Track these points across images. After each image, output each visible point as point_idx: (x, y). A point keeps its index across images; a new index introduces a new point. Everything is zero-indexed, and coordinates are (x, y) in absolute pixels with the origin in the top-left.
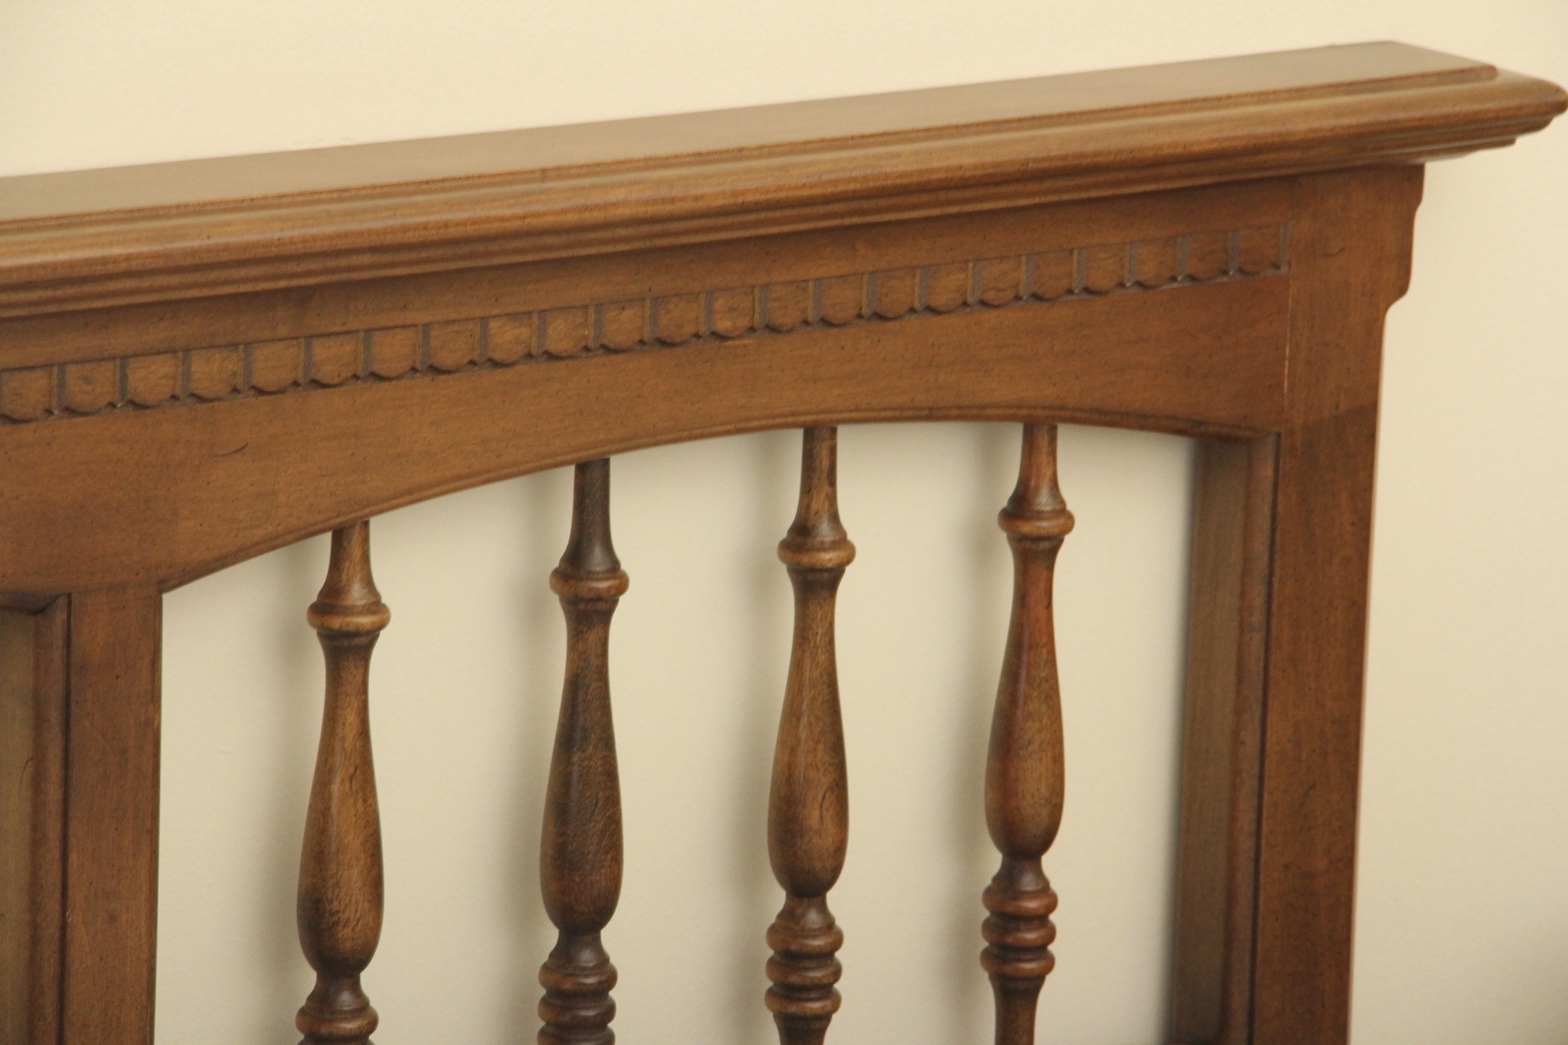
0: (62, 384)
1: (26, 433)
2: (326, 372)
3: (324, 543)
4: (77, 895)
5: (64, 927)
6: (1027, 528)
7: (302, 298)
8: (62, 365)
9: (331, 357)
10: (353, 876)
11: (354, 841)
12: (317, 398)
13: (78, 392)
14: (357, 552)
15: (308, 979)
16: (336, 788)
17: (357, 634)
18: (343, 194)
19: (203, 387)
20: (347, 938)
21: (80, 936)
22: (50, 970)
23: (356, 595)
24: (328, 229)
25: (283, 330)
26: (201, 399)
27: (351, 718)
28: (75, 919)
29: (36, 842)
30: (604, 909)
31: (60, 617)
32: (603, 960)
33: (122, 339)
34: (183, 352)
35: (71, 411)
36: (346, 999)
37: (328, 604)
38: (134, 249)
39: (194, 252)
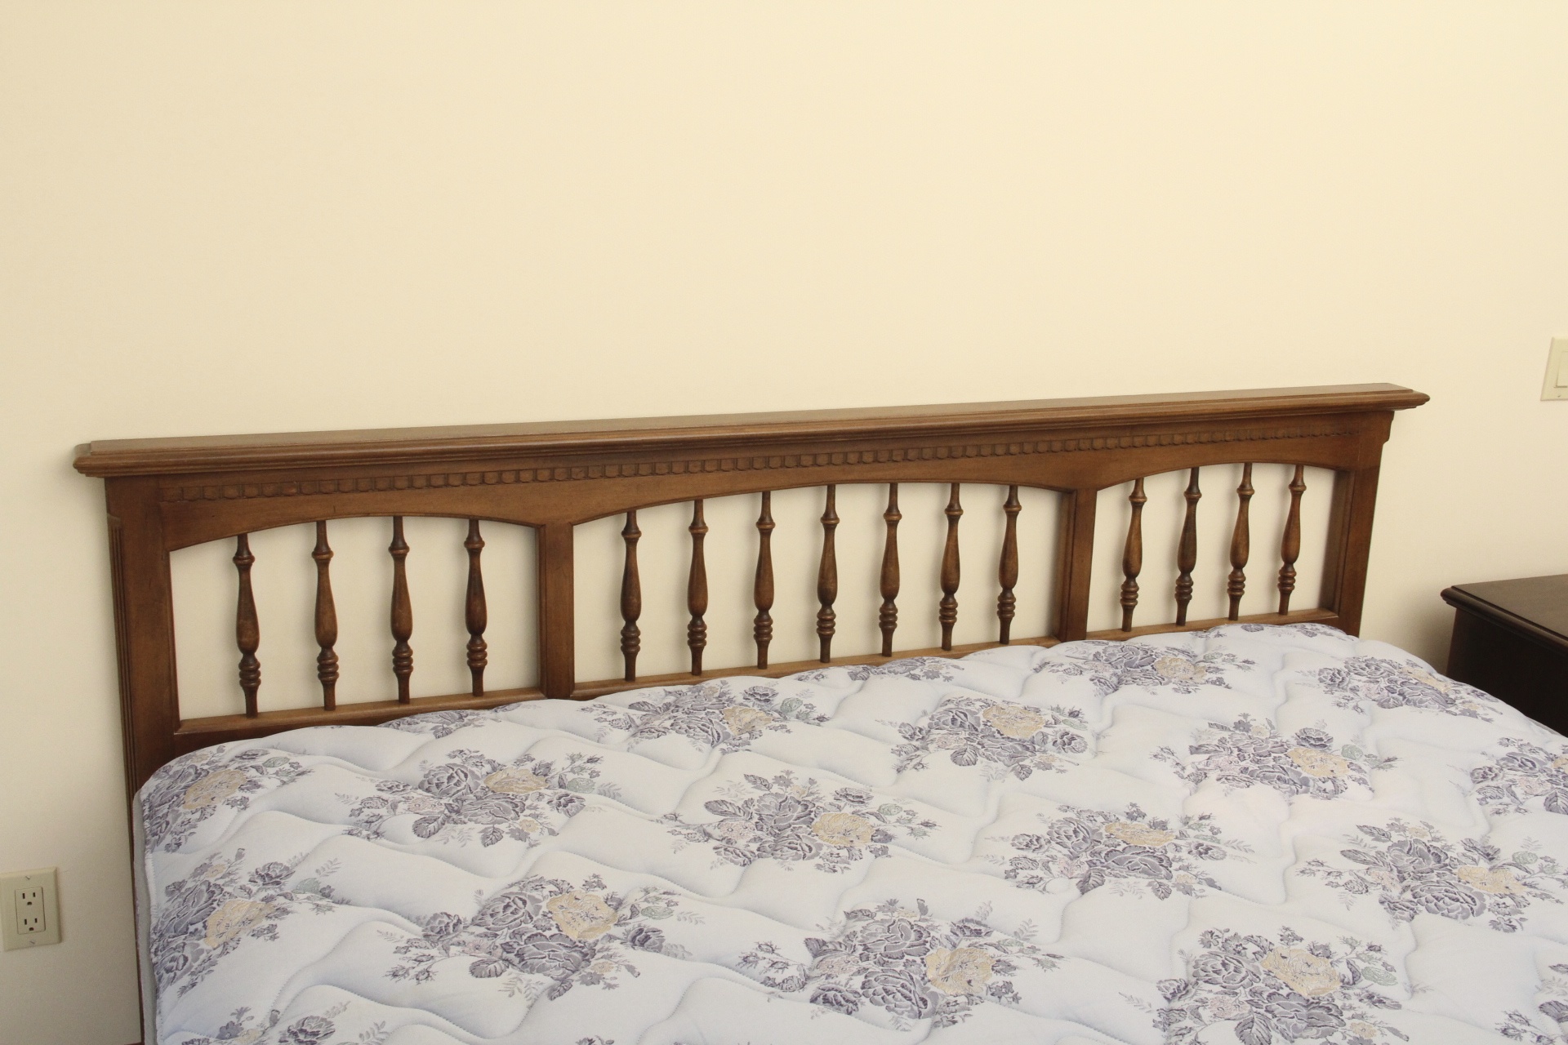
0: (1079, 444)
1: (1070, 454)
2: (1137, 444)
3: (1134, 482)
4: (1075, 556)
5: (1072, 563)
6: (1295, 489)
7: (1133, 427)
8: (1079, 440)
9: (1138, 441)
10: (1135, 557)
11: (1136, 549)
12: (1134, 450)
13: (1082, 446)
14: (1141, 484)
15: (1124, 578)
16: (1133, 537)
17: (1139, 503)
18: (1143, 405)
19: (1109, 446)
20: (1133, 570)
21: (1075, 565)
22: (1068, 571)
23: (1140, 494)
24: (1139, 412)
25: (1128, 434)
26: (1108, 448)
27: (1137, 522)
28: (1075, 561)
29: (1067, 544)
30: (1191, 568)
31: (1074, 495)
32: (1191, 579)
33: (1091, 435)
34: (1105, 438)
35: (1080, 450)
36: (1132, 583)
37: (1133, 496)
38: (1096, 414)
39: (1110, 416)
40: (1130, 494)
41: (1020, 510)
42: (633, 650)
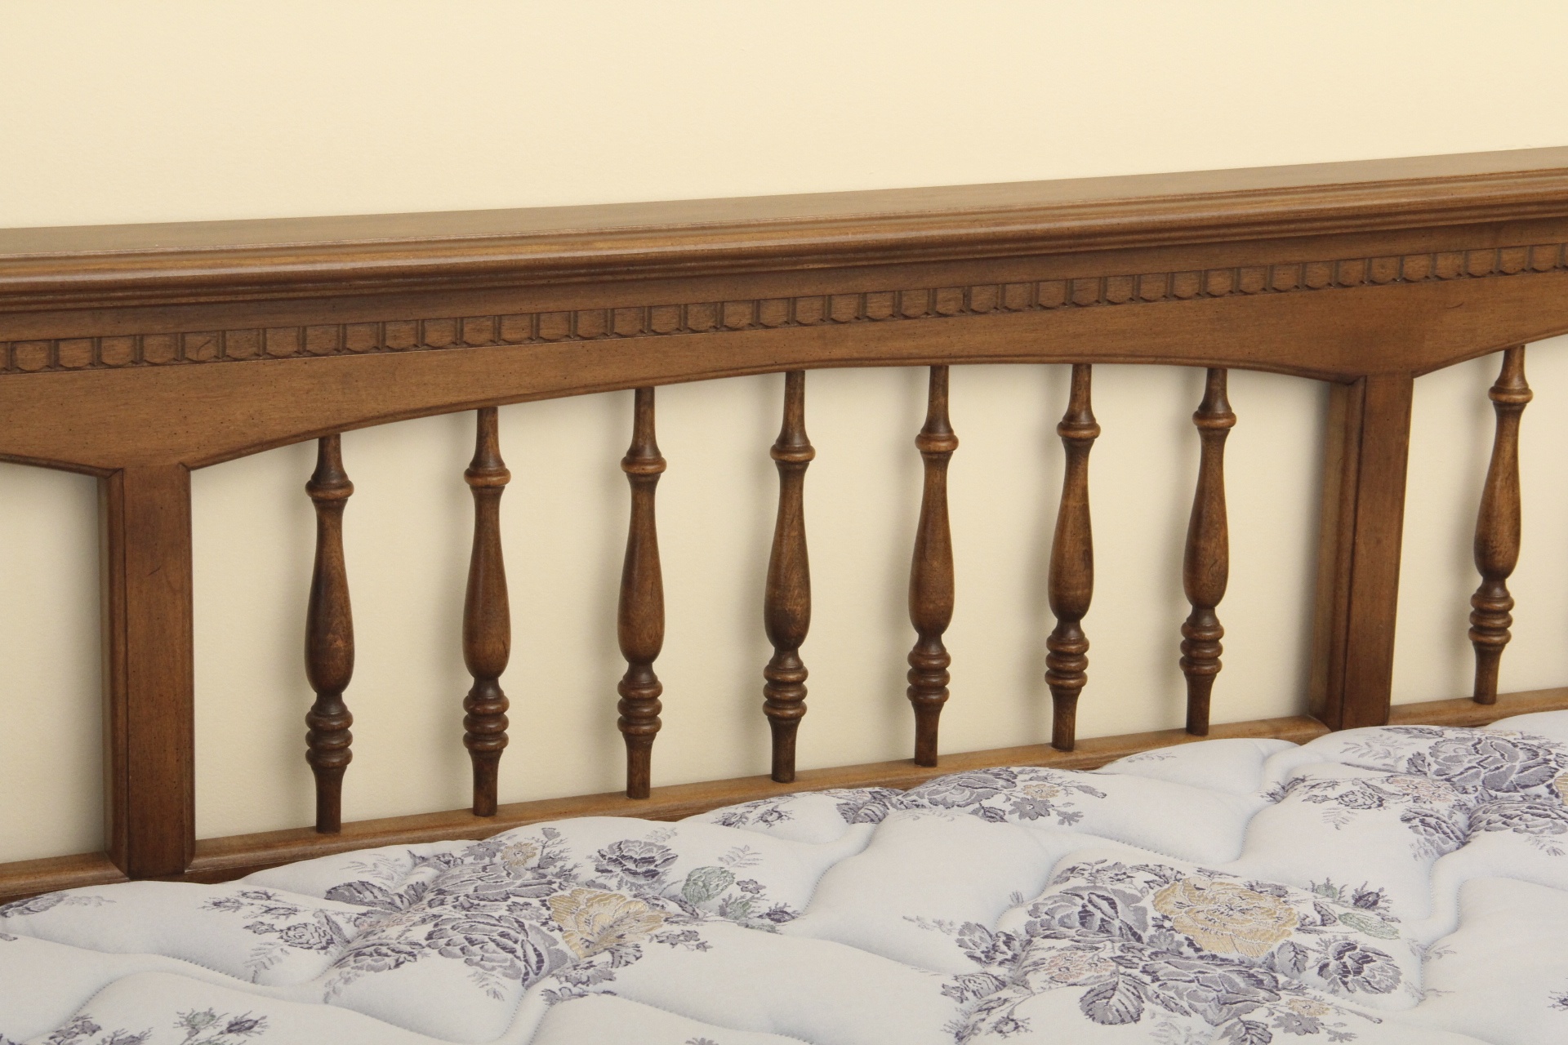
0: (1370, 268)
1: (1350, 292)
2: (1508, 267)
3: (1500, 357)
4: (1362, 528)
5: (1354, 544)
7: (1497, 228)
8: (1371, 259)
9: (1511, 259)
10: (1505, 530)
11: (1506, 511)
12: (1502, 280)
13: (1378, 273)
14: (1517, 361)
15: (1478, 580)
16: (1498, 484)
17: (1514, 404)
19: (1442, 272)
20: (1500, 561)
21: (1362, 549)
22: (1346, 565)
23: (1515, 384)
24: (1516, 192)
25: (1486, 244)
26: (1441, 279)
27: (1508, 447)
28: (1360, 541)
29: (1342, 500)
31: (1360, 388)
33: (1402, 246)
34: (1433, 254)
35: (1373, 282)
36: (1497, 592)
37: (1499, 389)
38: (1412, 200)
39: (1443, 202)
40: (1492, 384)
41: (1233, 423)
42: (336, 760)
